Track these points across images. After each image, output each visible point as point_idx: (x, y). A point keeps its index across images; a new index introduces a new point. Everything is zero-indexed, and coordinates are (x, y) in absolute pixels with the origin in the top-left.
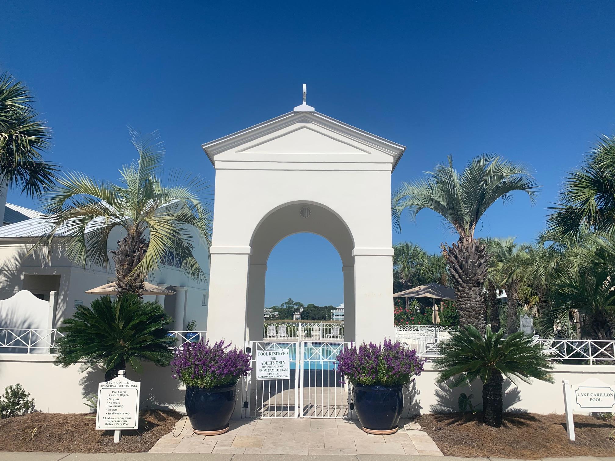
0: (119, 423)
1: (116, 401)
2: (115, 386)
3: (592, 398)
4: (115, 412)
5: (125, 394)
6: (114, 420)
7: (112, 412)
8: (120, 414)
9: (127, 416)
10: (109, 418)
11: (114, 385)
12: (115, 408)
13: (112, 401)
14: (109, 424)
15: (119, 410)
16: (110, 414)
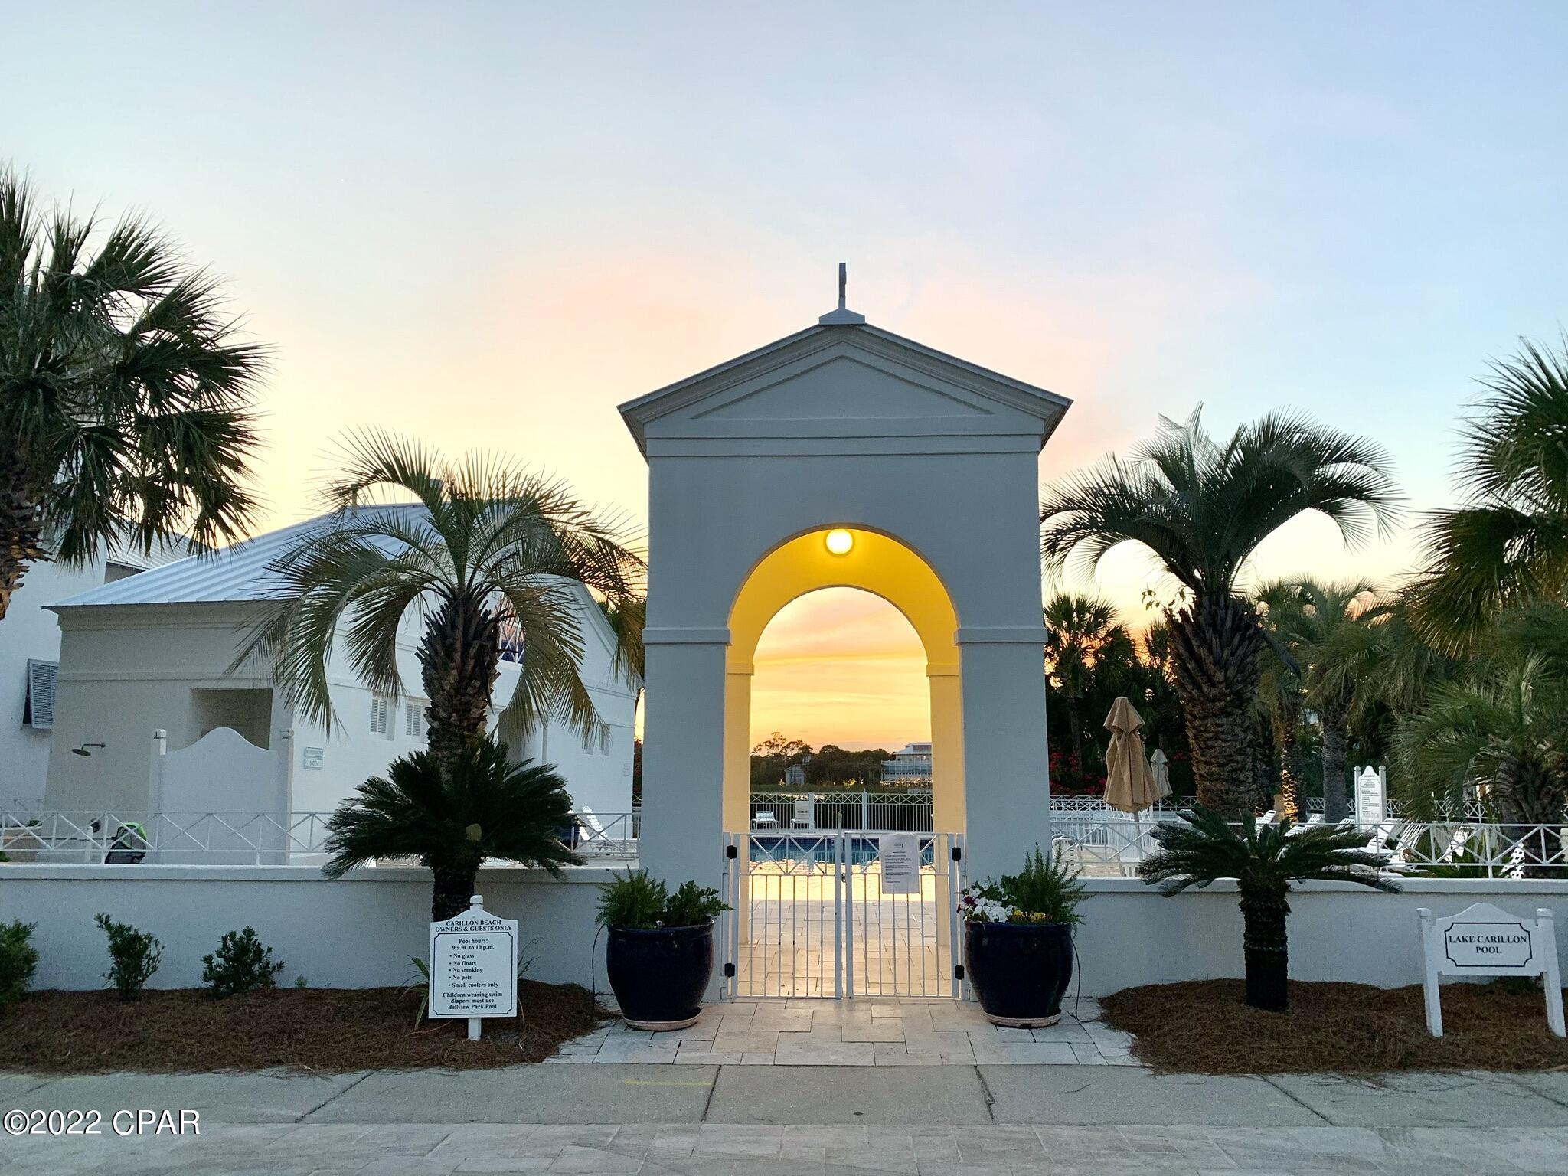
0: (476, 1004)
1: (468, 960)
2: (466, 929)
3: (1481, 945)
4: (468, 982)
5: (487, 945)
6: (466, 998)
7: (460, 982)
8: (478, 985)
9: (493, 990)
10: (456, 995)
11: (463, 927)
12: (466, 974)
13: (460, 960)
14: (456, 1007)
15: (476, 978)
16: (458, 985)
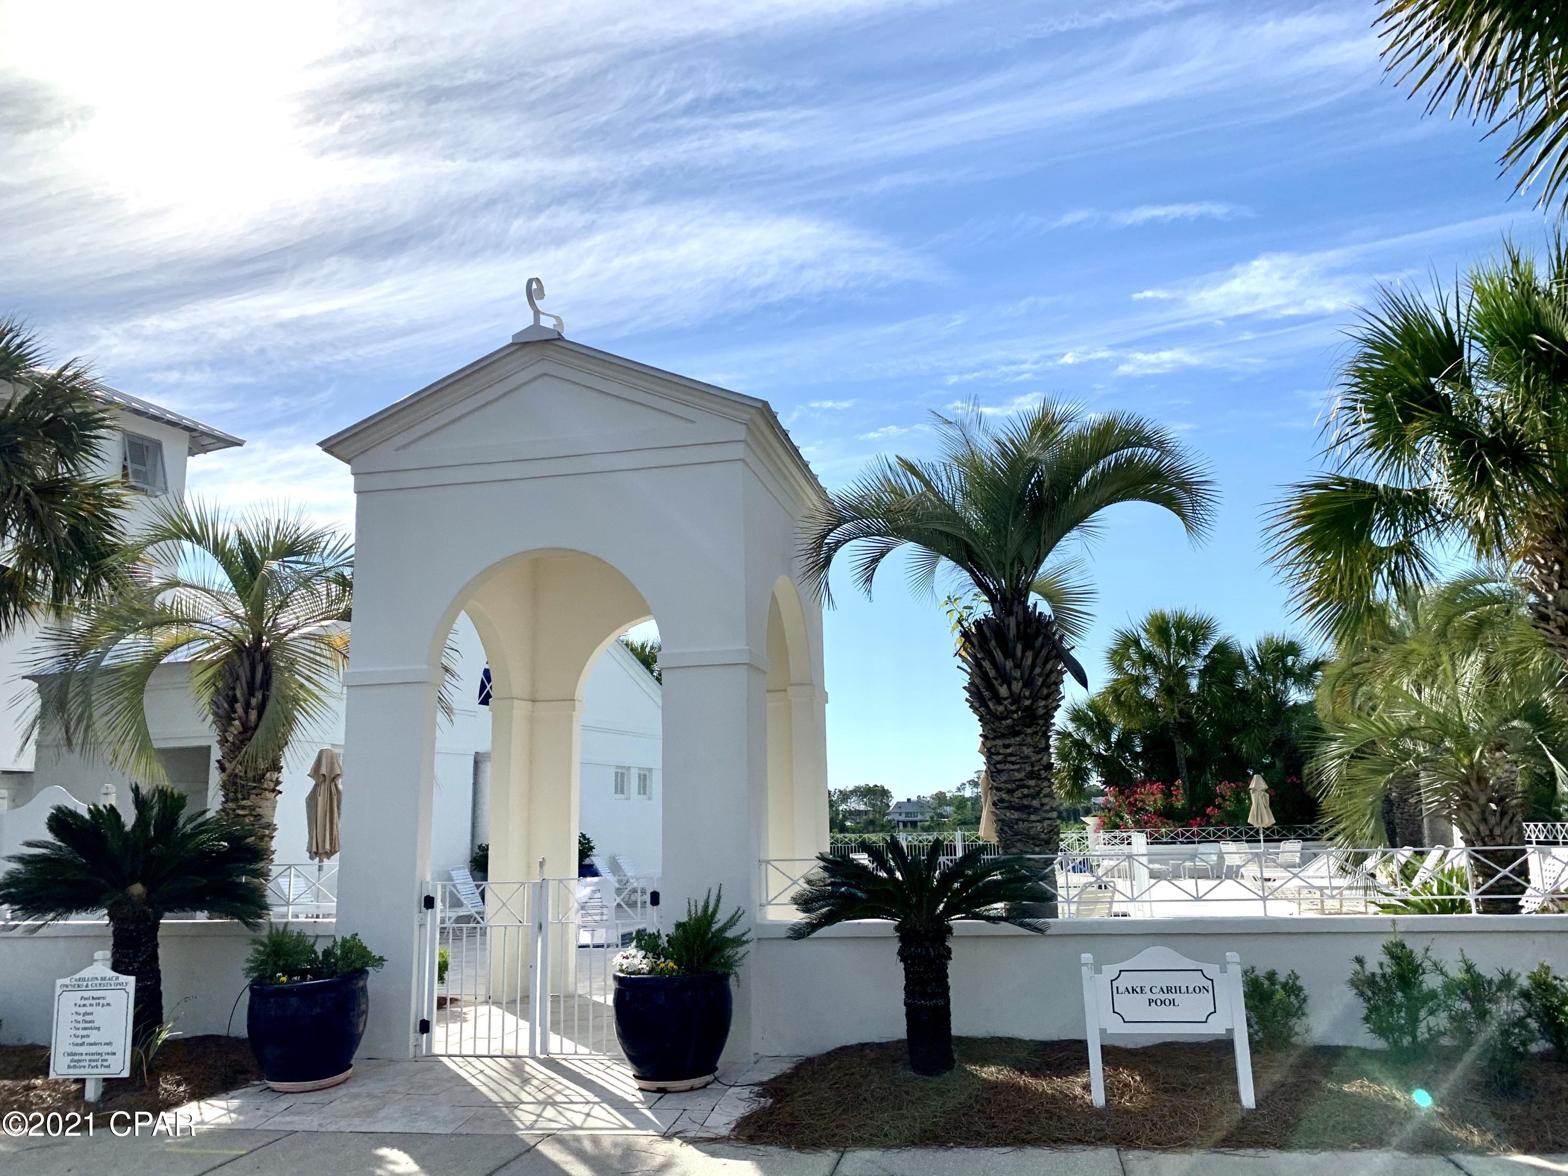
0: (94, 1064)
1: (87, 1018)
2: (87, 986)
3: (1154, 997)
4: (86, 1040)
5: (105, 1002)
6: (84, 1057)
7: (79, 1041)
8: (95, 1044)
9: (108, 1049)
10: (75, 1054)
11: (85, 984)
12: (85, 1033)
13: (80, 1018)
14: (75, 1067)
15: (94, 1036)
16: (77, 1045)
